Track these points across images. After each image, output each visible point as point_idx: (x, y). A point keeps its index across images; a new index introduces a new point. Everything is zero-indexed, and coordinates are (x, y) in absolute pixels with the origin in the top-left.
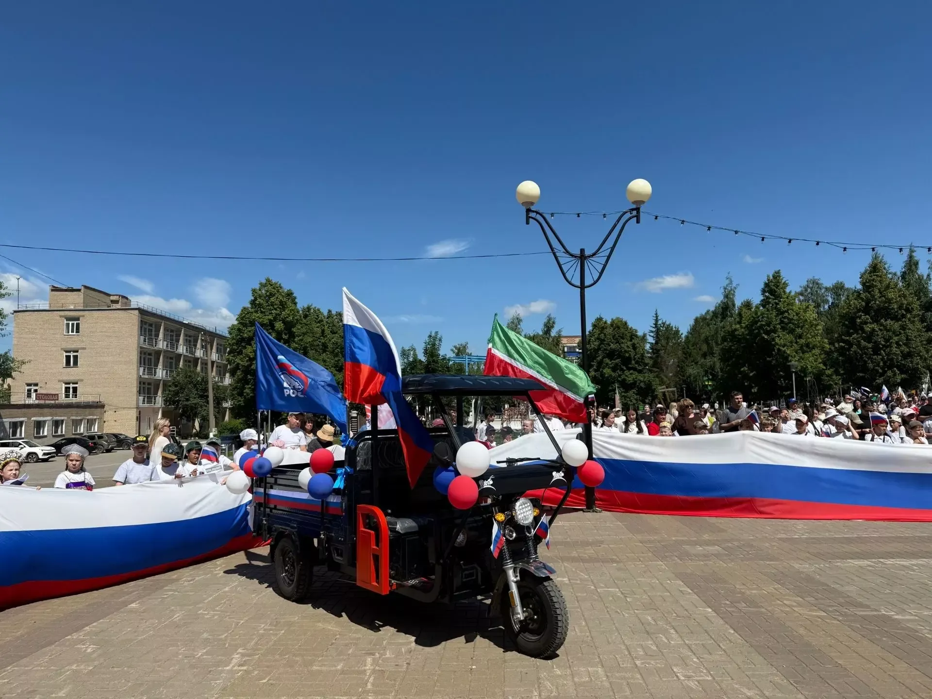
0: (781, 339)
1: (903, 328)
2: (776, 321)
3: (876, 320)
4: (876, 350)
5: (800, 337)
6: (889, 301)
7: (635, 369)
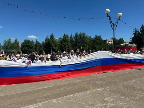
0: (53, 44)
1: (68, 44)
2: (52, 42)
3: (65, 42)
4: (64, 47)
5: (55, 44)
6: (66, 39)
7: (31, 49)
